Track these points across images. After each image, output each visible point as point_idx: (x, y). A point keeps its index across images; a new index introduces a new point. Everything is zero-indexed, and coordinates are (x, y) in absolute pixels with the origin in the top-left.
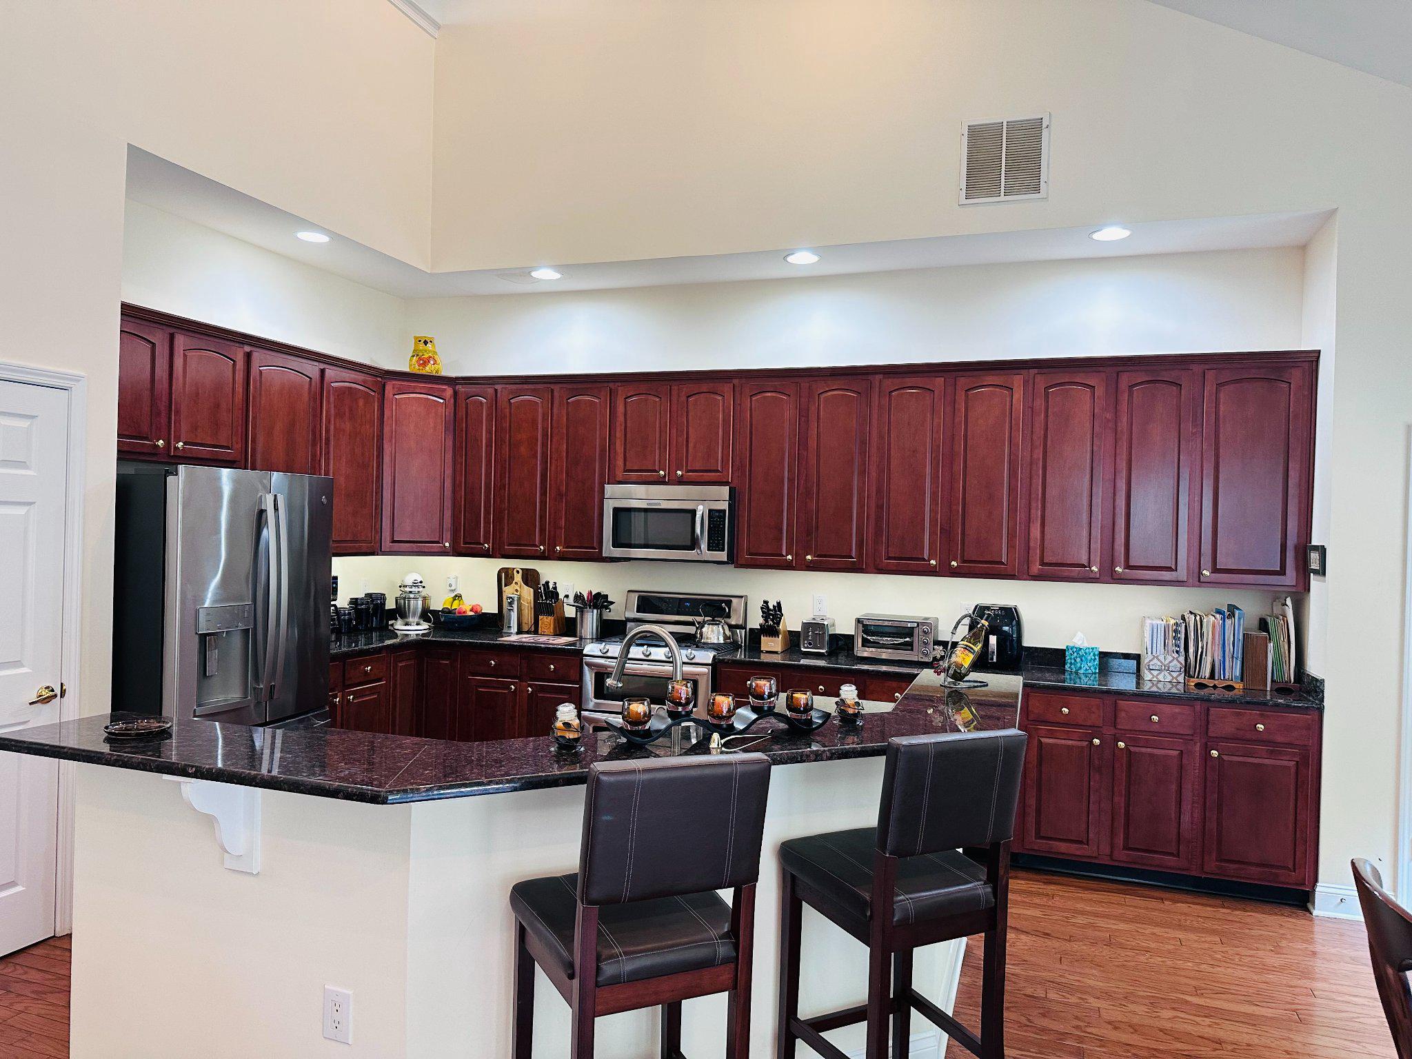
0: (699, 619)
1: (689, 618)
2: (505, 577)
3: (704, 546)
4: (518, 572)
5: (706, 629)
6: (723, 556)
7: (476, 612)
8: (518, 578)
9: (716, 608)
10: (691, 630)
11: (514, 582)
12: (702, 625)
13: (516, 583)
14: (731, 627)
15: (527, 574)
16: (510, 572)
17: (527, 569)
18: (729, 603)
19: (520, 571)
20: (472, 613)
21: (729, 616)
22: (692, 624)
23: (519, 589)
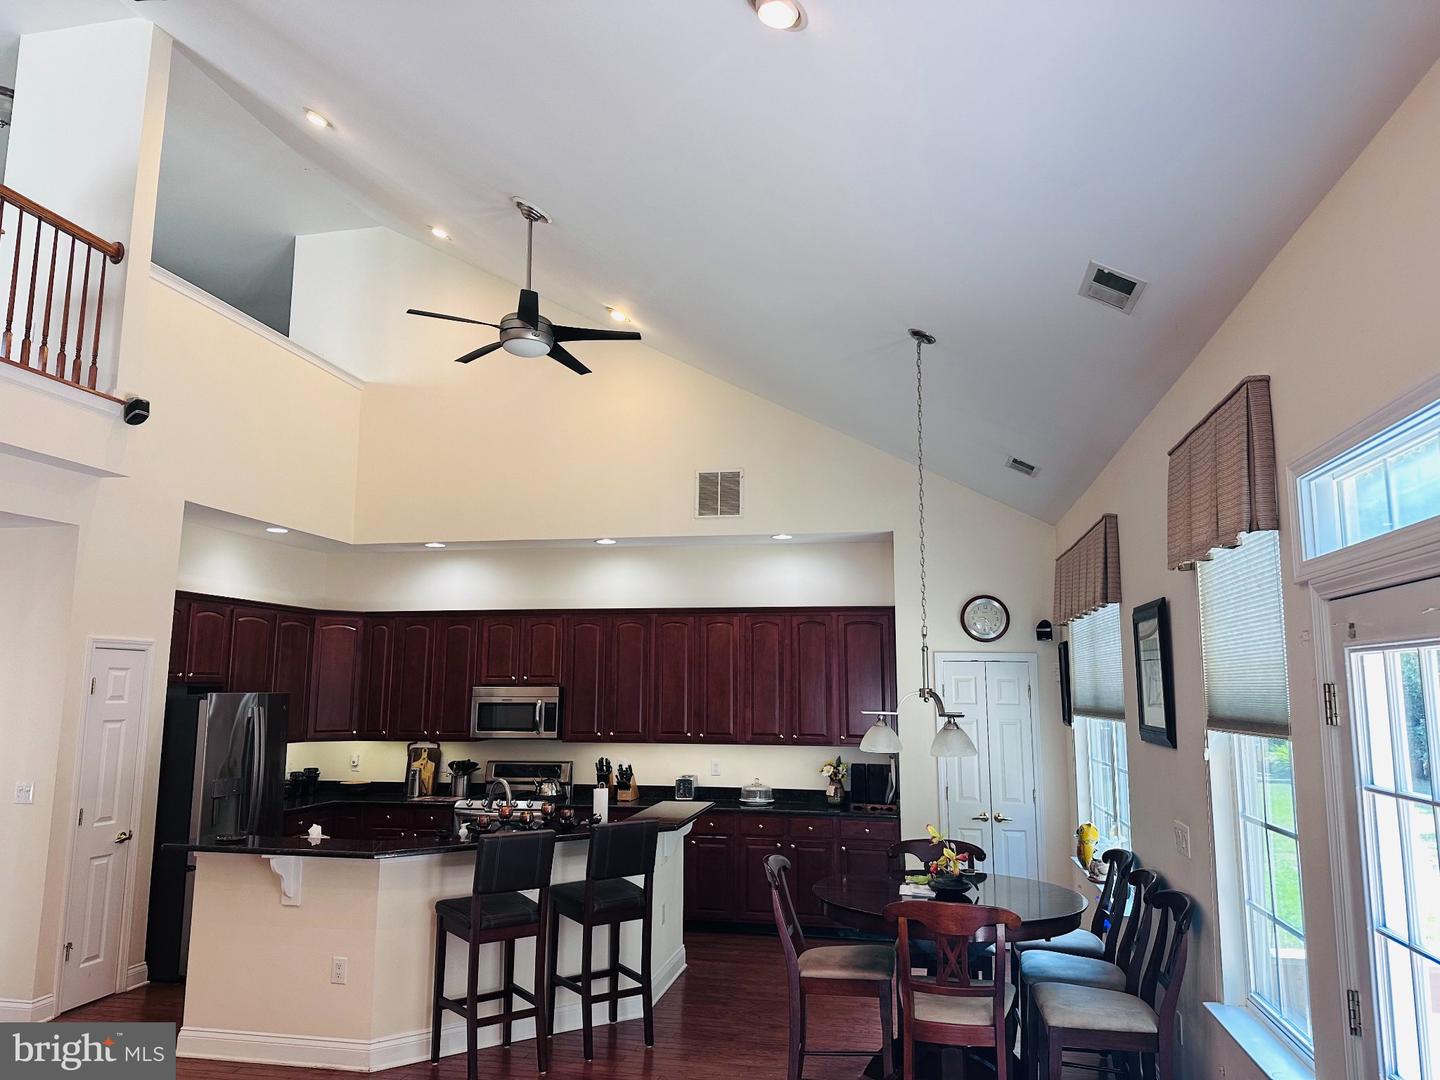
0: (539, 779)
1: (531, 779)
3: (542, 729)
5: (545, 787)
6: (554, 734)
9: (551, 771)
10: (532, 788)
12: (540, 784)
14: (562, 785)
18: (560, 767)
21: (559, 777)
22: (533, 783)
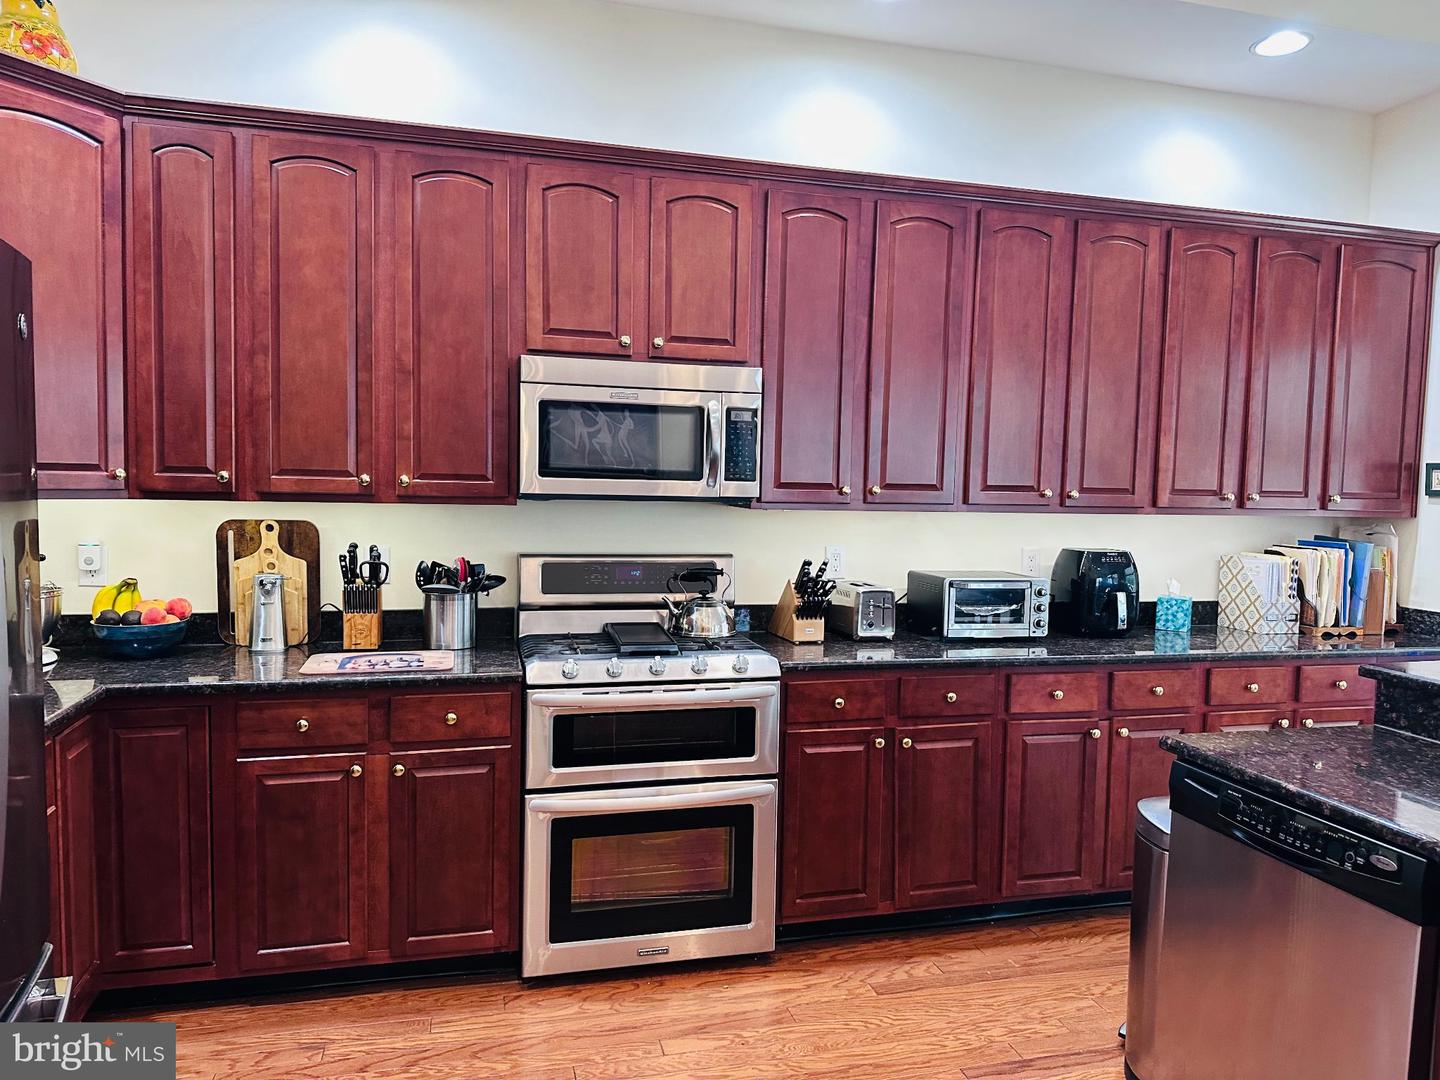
2: (235, 541)
3: (721, 475)
4: (270, 528)
7: (182, 616)
8: (270, 539)
11: (262, 548)
13: (269, 551)
15: (290, 533)
16: (248, 528)
17: (291, 522)
19: (276, 527)
20: (173, 620)
23: (276, 563)
